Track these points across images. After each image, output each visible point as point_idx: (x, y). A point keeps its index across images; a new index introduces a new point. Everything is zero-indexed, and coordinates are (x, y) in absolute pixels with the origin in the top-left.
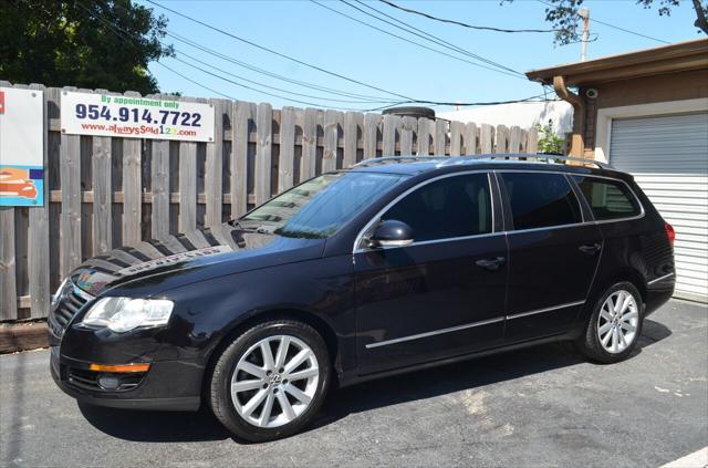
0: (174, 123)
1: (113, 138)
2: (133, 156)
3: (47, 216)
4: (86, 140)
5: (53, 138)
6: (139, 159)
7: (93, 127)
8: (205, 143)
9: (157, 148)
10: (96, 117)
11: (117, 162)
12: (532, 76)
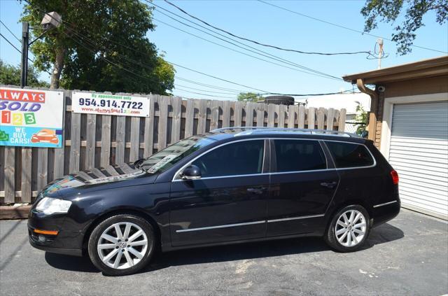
0: (129, 107)
1: (97, 115)
2: (107, 124)
3: (63, 152)
4: (84, 116)
5: (67, 115)
6: (110, 125)
7: (87, 109)
8: (144, 118)
9: (119, 120)
10: (89, 105)
11: (99, 126)
12: (346, 78)
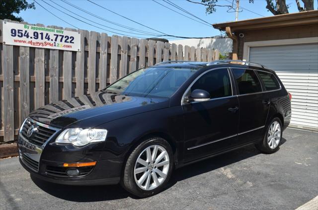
1: (31, 48)
2: (40, 57)
4: (16, 48)
6: (43, 59)
8: (76, 52)
9: (53, 54)
11: (32, 61)
12: (216, 26)
